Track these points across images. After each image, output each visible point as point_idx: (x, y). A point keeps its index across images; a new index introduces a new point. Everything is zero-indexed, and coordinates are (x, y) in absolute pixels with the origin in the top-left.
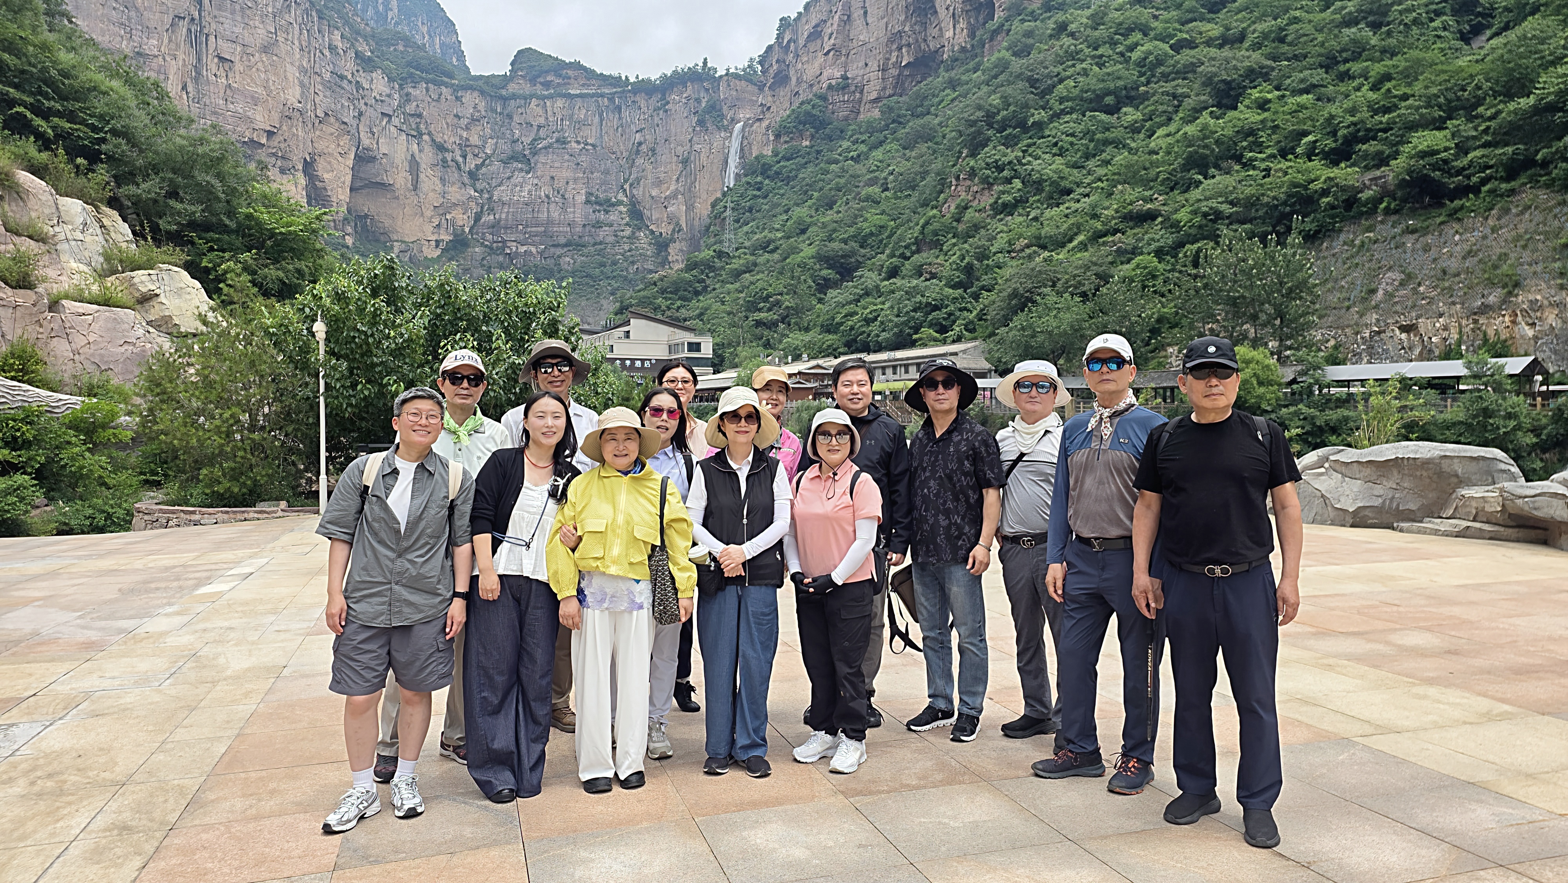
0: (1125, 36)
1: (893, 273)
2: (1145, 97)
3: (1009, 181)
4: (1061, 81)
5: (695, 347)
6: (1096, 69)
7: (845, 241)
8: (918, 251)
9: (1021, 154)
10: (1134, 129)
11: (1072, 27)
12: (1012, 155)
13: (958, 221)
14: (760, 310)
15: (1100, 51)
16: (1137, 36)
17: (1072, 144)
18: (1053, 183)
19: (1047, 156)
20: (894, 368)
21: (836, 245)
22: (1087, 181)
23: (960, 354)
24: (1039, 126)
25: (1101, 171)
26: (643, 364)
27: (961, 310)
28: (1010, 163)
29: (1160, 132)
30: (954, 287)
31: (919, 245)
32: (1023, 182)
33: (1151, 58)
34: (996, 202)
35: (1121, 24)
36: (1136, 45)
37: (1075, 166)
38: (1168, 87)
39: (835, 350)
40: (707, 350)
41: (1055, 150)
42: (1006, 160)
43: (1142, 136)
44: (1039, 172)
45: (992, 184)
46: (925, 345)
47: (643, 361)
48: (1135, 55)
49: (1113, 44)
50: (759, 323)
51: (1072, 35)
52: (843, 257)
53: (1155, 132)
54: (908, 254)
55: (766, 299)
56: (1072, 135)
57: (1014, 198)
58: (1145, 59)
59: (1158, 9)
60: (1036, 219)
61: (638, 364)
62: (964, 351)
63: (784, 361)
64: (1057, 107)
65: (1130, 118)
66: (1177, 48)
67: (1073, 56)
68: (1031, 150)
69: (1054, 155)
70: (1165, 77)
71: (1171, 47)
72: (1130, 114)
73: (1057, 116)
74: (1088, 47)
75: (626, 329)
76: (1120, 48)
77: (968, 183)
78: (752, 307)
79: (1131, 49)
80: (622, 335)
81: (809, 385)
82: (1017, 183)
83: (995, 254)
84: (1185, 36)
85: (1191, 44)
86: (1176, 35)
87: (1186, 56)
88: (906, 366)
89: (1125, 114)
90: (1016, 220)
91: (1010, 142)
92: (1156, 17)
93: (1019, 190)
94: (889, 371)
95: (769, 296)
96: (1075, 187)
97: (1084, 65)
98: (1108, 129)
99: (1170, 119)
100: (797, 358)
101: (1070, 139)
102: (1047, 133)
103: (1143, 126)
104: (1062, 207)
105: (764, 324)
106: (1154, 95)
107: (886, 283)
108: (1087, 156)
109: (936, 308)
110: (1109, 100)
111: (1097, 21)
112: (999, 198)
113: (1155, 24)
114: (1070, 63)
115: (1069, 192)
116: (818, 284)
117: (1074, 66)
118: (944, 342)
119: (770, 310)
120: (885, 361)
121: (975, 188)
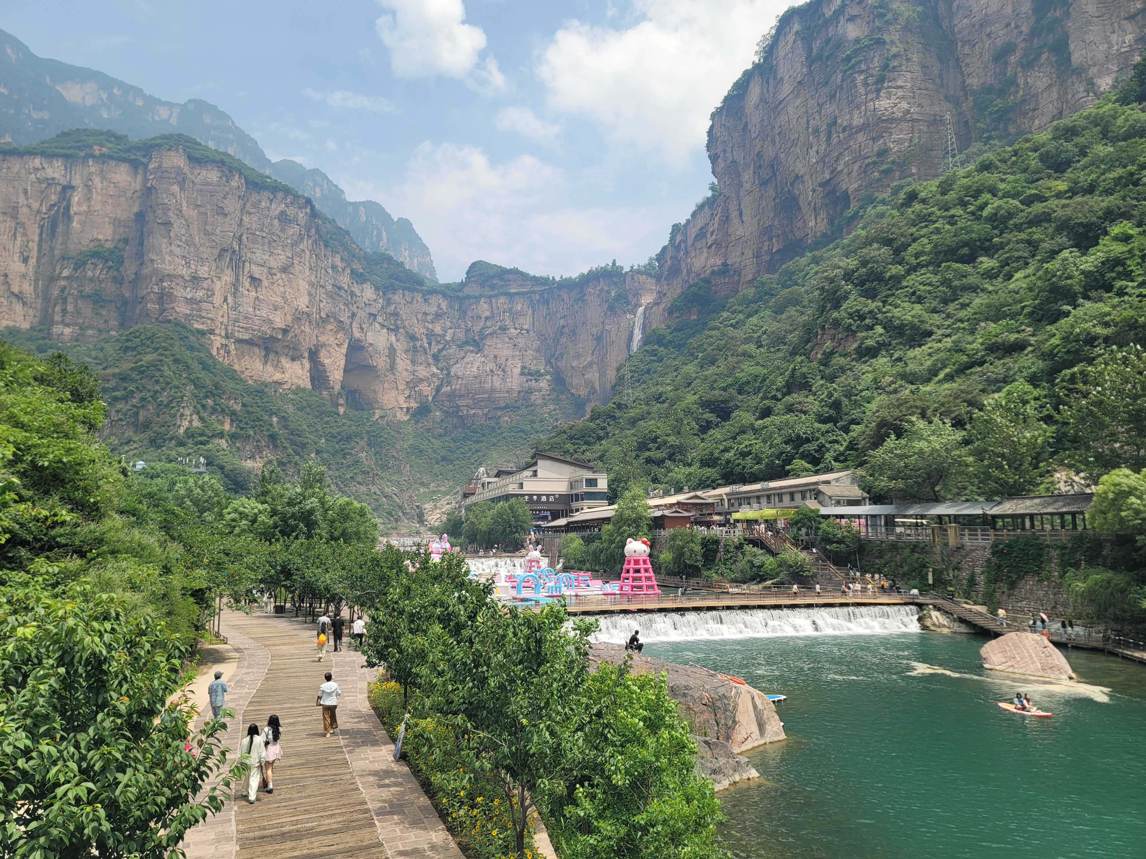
0: (975, 197)
1: (766, 413)
2: (1002, 246)
3: (871, 328)
4: (914, 240)
5: (592, 482)
6: (947, 227)
7: (724, 389)
8: (789, 393)
9: (881, 304)
10: (990, 275)
11: (923, 195)
12: (873, 305)
13: (825, 365)
14: (649, 450)
15: (952, 212)
16: (986, 196)
17: (930, 292)
18: (913, 327)
19: (906, 305)
20: (769, 497)
21: (717, 392)
22: (946, 323)
23: (833, 483)
24: (897, 279)
25: (962, 314)
26: (548, 499)
27: (831, 442)
28: (871, 312)
29: (1018, 275)
30: (824, 421)
31: (789, 388)
32: (884, 328)
33: (1002, 212)
34: (860, 347)
35: (970, 187)
36: (986, 204)
37: (934, 311)
38: (1023, 236)
39: (713, 481)
40: (603, 485)
41: (914, 299)
42: (866, 310)
43: (1000, 280)
44: (899, 318)
45: (856, 332)
46: (798, 476)
47: (548, 496)
48: (985, 213)
49: (964, 204)
50: (649, 461)
51: (924, 201)
52: (723, 402)
53: (1012, 276)
54: (779, 396)
55: (654, 440)
56: (930, 284)
57: (878, 342)
58: (996, 214)
59: (1005, 174)
60: (899, 359)
61: (544, 499)
62: (837, 480)
63: (667, 493)
64: (914, 261)
65: (985, 266)
66: (1028, 202)
67: (925, 219)
68: (890, 300)
69: (913, 303)
70: (1019, 228)
71: (1020, 202)
72: (986, 263)
73: (913, 269)
74: (939, 210)
75: (534, 468)
76: (971, 208)
77: (833, 331)
78: (642, 446)
79: (982, 208)
80: (531, 473)
81: (686, 514)
82: (879, 329)
83: (862, 391)
84: (1034, 192)
85: (1042, 199)
86: (1023, 192)
87: (1038, 208)
88: (780, 496)
89: (982, 262)
90: (882, 361)
91: (871, 294)
92: (1002, 180)
93: (881, 335)
94: (764, 501)
95: (657, 437)
96: (935, 329)
97: (936, 225)
98: (965, 276)
99: (1027, 264)
100: (679, 490)
101: (928, 288)
102: (905, 284)
103: (1000, 272)
104: (923, 347)
105: (654, 462)
106: (1008, 244)
107: (761, 422)
108: (946, 302)
109: (808, 440)
110: (965, 251)
111: (945, 188)
112: (862, 343)
113: (1002, 186)
114: (923, 224)
115: (930, 334)
116: (701, 426)
117: (926, 226)
118: (817, 472)
119: (658, 448)
120: (759, 491)
121: (840, 336)
